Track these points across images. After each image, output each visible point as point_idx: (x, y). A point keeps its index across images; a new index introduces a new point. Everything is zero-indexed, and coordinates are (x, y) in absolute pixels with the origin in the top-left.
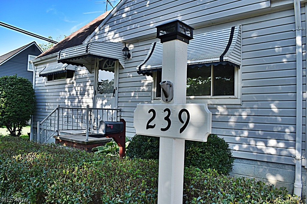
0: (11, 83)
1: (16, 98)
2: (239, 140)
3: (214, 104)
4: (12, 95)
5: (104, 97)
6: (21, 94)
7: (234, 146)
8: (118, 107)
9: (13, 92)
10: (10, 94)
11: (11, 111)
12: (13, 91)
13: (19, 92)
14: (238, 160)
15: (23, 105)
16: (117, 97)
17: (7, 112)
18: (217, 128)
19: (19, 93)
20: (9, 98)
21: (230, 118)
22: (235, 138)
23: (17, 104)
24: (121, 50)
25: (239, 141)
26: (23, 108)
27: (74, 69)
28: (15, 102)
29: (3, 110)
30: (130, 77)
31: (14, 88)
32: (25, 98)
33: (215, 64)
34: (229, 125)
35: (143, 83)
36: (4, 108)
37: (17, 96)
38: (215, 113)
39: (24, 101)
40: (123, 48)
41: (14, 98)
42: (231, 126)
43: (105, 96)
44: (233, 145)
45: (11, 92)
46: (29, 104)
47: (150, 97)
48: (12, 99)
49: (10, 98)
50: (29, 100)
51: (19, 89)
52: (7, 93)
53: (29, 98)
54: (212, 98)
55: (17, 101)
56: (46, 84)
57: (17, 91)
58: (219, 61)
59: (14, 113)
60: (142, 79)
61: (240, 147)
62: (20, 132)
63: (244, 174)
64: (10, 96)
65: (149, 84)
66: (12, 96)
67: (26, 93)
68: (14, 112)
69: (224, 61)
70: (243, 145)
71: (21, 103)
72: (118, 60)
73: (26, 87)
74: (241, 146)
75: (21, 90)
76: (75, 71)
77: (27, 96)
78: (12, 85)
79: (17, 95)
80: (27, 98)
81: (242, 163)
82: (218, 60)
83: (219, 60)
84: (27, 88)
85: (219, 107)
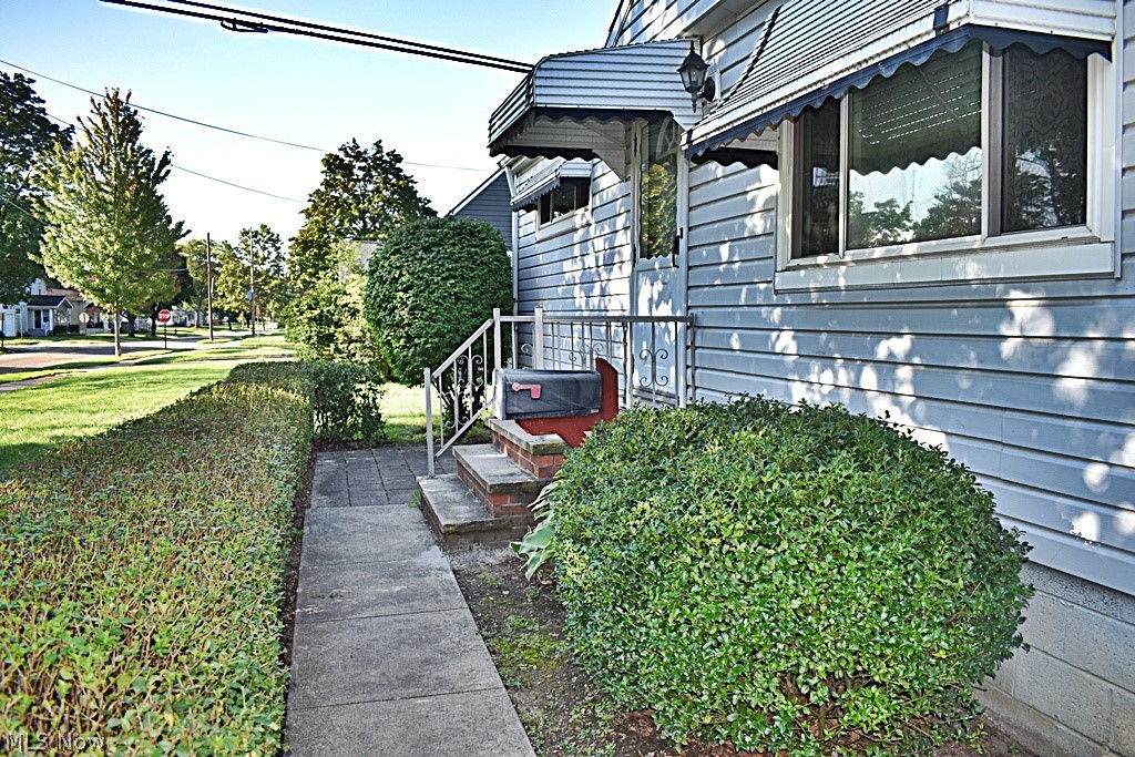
0: (426, 242)
1: (438, 289)
2: (1103, 482)
3: (995, 281)
4: (427, 281)
5: (654, 269)
6: (455, 277)
7: (1079, 513)
8: (688, 308)
9: (432, 272)
10: (422, 278)
11: (427, 333)
12: (429, 266)
13: (448, 270)
14: (1096, 596)
15: (465, 312)
16: (683, 267)
17: (419, 337)
18: (1005, 409)
19: (447, 274)
20: (421, 292)
21: (1064, 358)
22: (1082, 471)
23: (445, 309)
24: (675, 69)
25: (1099, 490)
26: (464, 323)
27: (586, 174)
28: (437, 303)
29: (406, 329)
30: (718, 179)
31: (434, 258)
32: (467, 289)
33: (918, 56)
34: (1057, 394)
35: (753, 201)
36: (409, 325)
37: (441, 283)
38: (996, 330)
39: (466, 299)
40: (681, 61)
41: (433, 292)
42: (1071, 406)
43: (657, 266)
44: (1072, 507)
45: (425, 270)
46: (484, 308)
47: (769, 261)
48: (430, 293)
49: (423, 291)
50: (482, 294)
51: (448, 258)
52: (413, 273)
53: (482, 289)
54: (986, 245)
55: (444, 298)
56: (539, 236)
57: (443, 265)
58: (933, 35)
59: (436, 340)
60: (750, 184)
61: (1107, 524)
62: (477, 399)
63: (1120, 682)
64: (421, 285)
65: (767, 201)
66: (428, 285)
67: (472, 270)
68: (436, 335)
69: (952, 27)
70: (1123, 516)
71: (455, 304)
72: (670, 114)
73: (473, 249)
74: (1112, 518)
75: (456, 261)
76: (589, 178)
77: (474, 282)
78: (427, 250)
79: (443, 279)
80: (475, 289)
81: (1115, 618)
82: (928, 33)
83: (931, 27)
84: (476, 253)
85: (1014, 294)
